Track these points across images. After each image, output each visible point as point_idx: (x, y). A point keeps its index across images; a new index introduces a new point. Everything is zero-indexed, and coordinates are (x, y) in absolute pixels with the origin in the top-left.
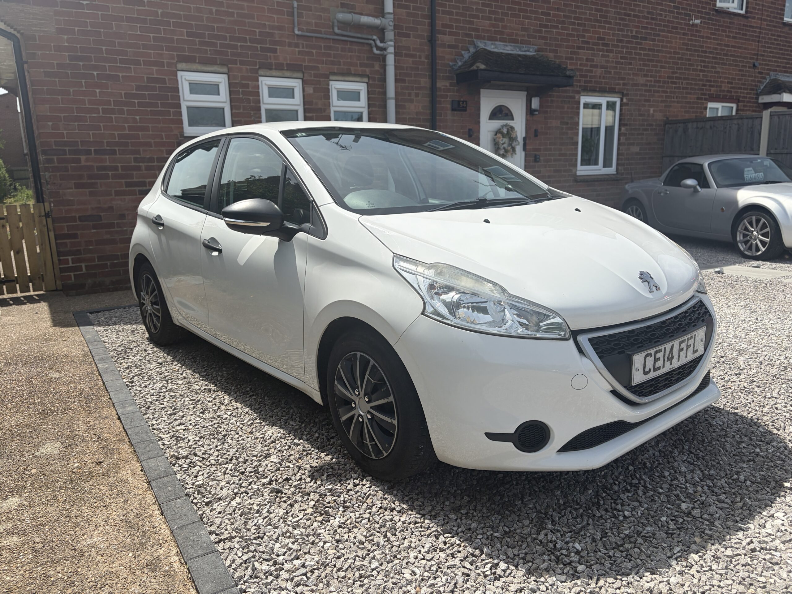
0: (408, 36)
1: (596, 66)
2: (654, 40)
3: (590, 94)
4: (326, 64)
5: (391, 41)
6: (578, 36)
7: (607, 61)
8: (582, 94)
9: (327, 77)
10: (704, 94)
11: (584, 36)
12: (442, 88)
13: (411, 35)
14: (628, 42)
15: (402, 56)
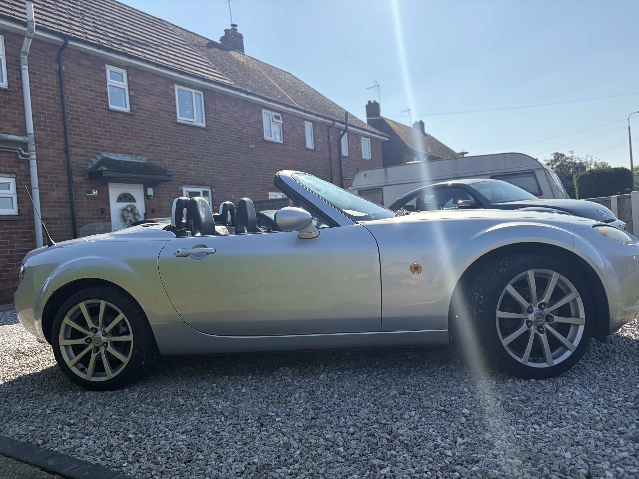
0: (48, 148)
1: (191, 170)
2: (227, 156)
3: (189, 186)
5: (33, 151)
6: (175, 152)
7: (198, 167)
8: (183, 186)
10: (266, 188)
11: (180, 152)
12: (78, 181)
13: (50, 148)
14: (210, 156)
15: (43, 161)
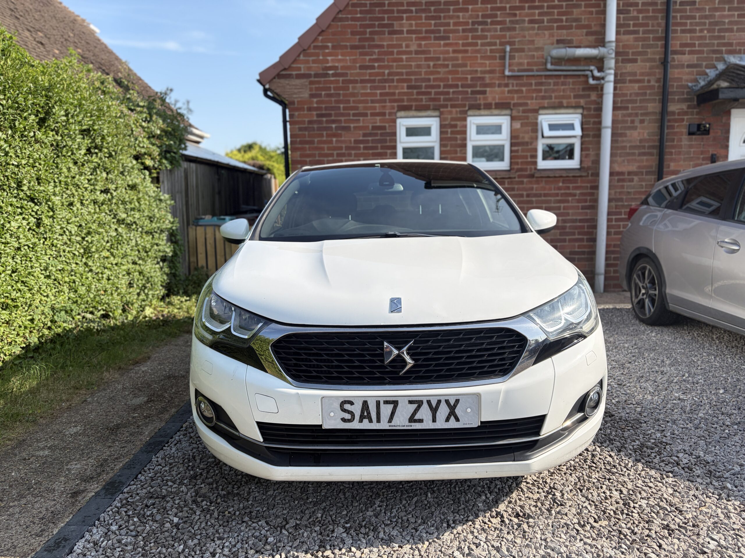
0: (635, 61)
4: (536, 99)
5: (610, 69)
9: (536, 111)
12: (677, 111)
13: (639, 61)
15: (625, 83)
